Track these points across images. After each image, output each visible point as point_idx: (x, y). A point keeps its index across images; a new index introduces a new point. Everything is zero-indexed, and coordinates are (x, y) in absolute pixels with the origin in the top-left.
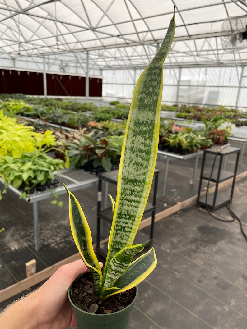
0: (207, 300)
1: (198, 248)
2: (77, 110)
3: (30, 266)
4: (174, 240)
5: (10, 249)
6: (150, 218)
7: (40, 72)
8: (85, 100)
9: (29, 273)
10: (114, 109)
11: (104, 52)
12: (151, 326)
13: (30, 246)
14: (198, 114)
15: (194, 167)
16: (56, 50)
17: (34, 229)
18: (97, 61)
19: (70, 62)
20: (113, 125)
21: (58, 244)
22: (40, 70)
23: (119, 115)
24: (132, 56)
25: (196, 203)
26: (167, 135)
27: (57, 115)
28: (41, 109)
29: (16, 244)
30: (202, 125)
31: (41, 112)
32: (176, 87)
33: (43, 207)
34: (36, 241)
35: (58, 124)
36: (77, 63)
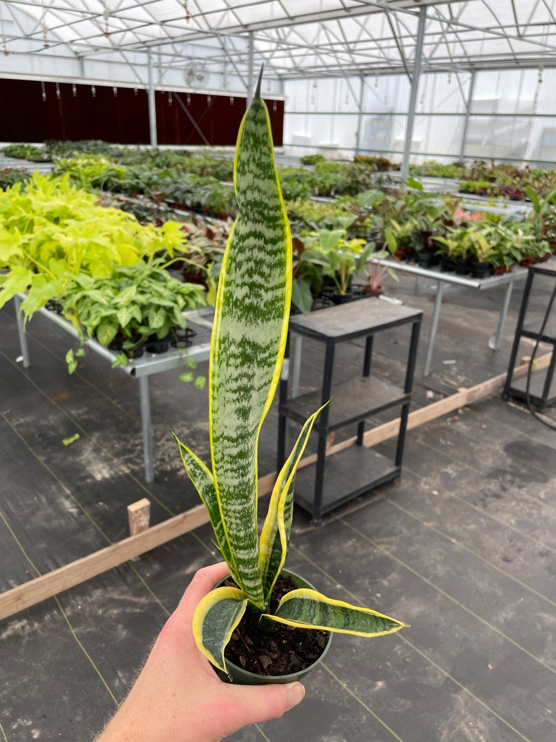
0: (522, 600)
1: (504, 489)
2: (228, 177)
3: (136, 512)
4: (449, 470)
5: (93, 478)
6: (398, 420)
7: (141, 87)
9: (135, 525)
10: (312, 174)
11: (289, 33)
12: (398, 647)
13: (133, 472)
14: (515, 182)
17: (141, 438)
18: (271, 57)
19: (208, 62)
20: (312, 209)
22: (142, 83)
23: (324, 187)
24: (355, 42)
25: (502, 390)
26: (443, 231)
27: (184, 187)
28: (147, 174)
29: (104, 468)
31: (146, 180)
32: (463, 118)
34: (147, 461)
35: (185, 208)
36: (226, 63)
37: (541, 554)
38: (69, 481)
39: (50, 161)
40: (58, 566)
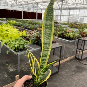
1: (75, 74)
2: (33, 24)
3: (17, 77)
4: (67, 70)
5: (10, 71)
6: (59, 62)
7: (21, 11)
8: (36, 21)
9: (16, 79)
11: (43, 4)
13: (17, 70)
14: (76, 26)
15: (74, 45)
16: (27, 3)
17: (18, 64)
18: (40, 7)
21: (26, 70)
25: (75, 58)
26: (65, 33)
27: (27, 26)
28: (21, 23)
29: (12, 69)
30: (78, 30)
32: (68, 16)
33: (21, 57)
34: (19, 68)
35: (27, 29)
36: (34, 8)
37: (81, 84)
38: (6, 71)
39: (6, 21)
40: (4, 86)
